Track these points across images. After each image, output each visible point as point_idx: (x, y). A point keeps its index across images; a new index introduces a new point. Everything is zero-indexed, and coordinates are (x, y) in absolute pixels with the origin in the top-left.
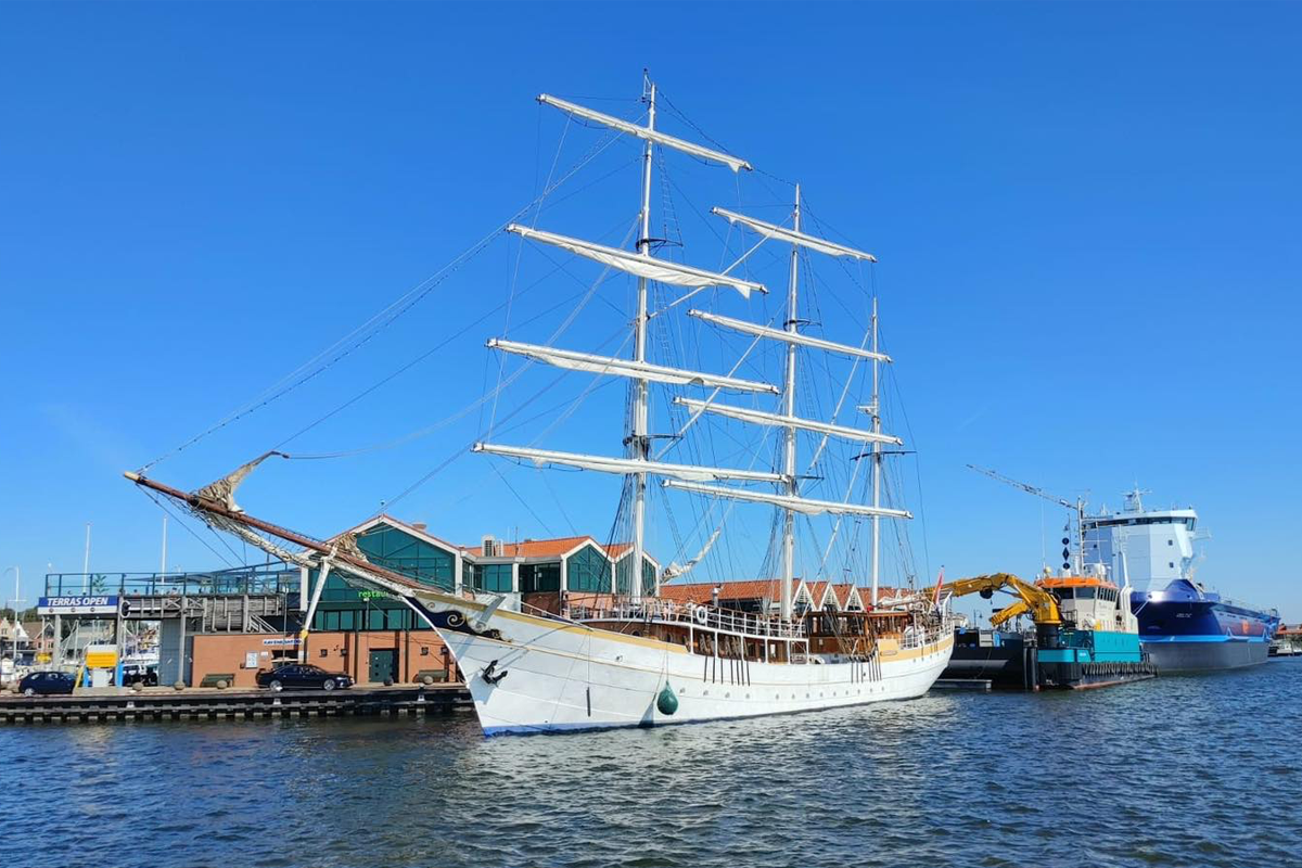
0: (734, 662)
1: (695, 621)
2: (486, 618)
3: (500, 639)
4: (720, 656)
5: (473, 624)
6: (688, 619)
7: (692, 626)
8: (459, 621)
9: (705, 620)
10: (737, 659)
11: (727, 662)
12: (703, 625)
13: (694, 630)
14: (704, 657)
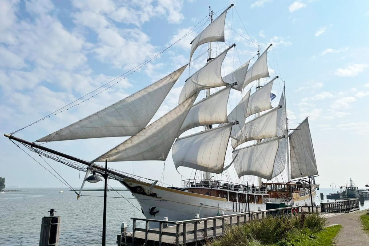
0: (244, 203)
1: (230, 189)
2: (151, 189)
3: (157, 197)
4: (238, 202)
5: (146, 191)
6: (227, 188)
7: (228, 191)
8: (141, 190)
9: (233, 189)
10: (245, 202)
11: (241, 204)
12: (233, 190)
13: (229, 192)
14: (233, 202)
